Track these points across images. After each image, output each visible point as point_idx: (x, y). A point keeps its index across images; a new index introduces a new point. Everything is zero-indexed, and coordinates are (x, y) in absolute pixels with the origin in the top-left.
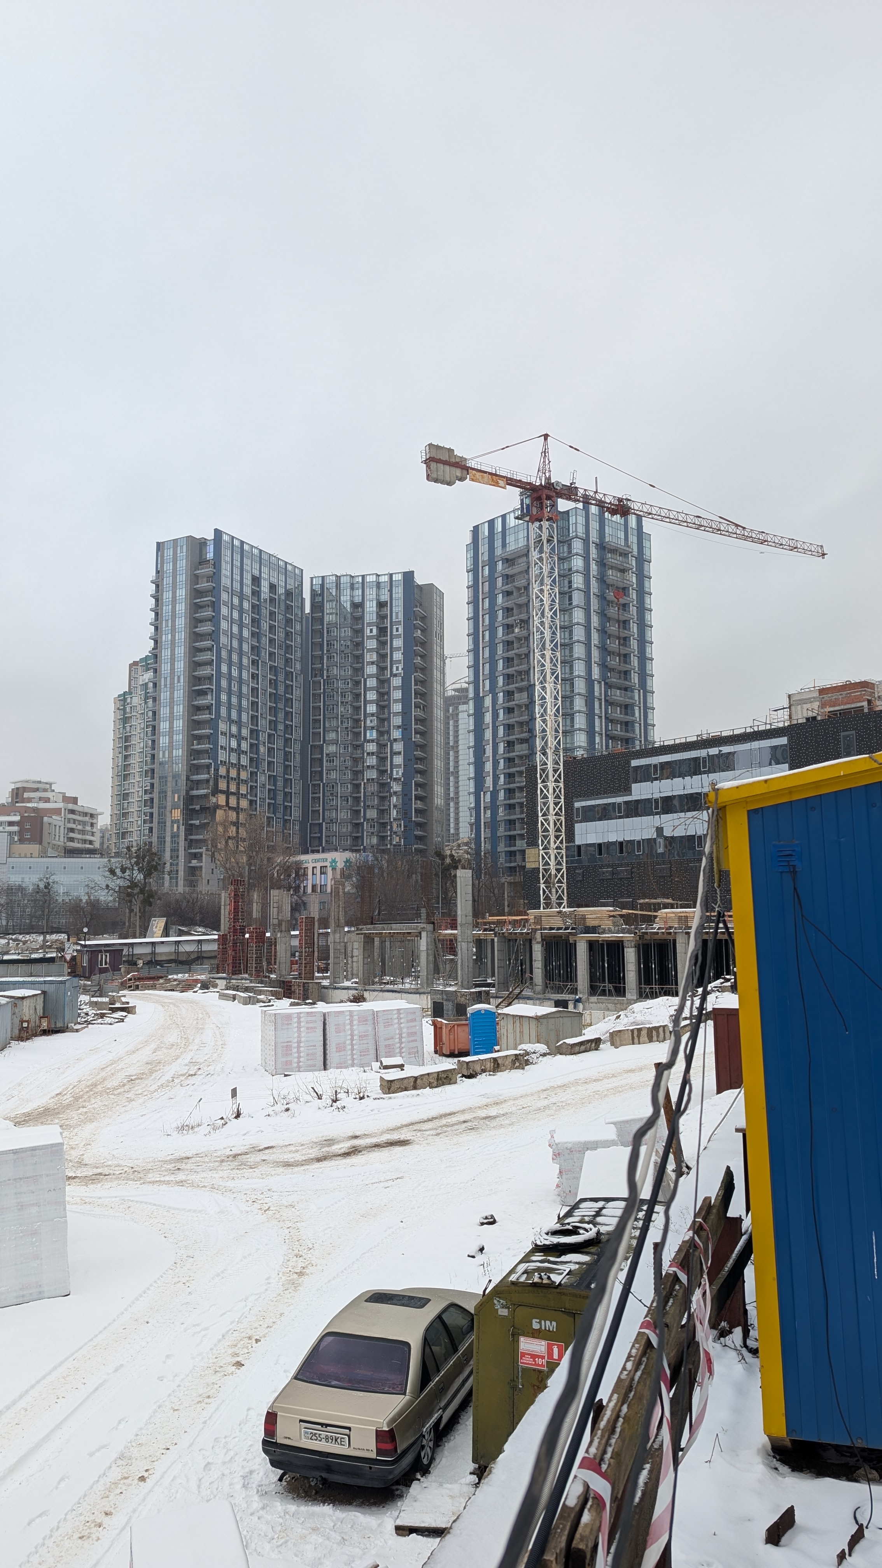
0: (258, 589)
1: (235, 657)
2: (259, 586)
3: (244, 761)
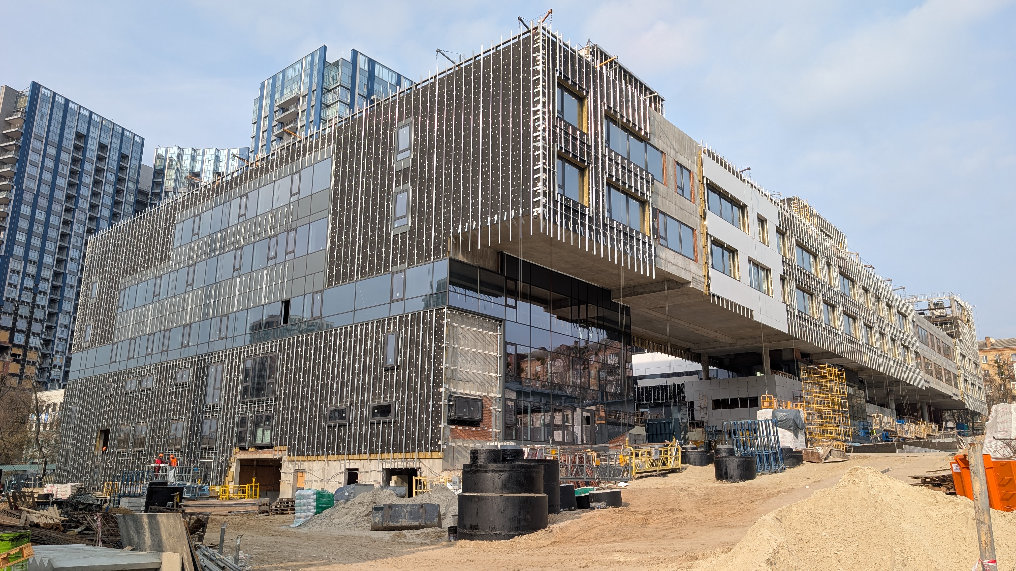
0: (84, 146)
1: (43, 202)
2: (86, 143)
3: (43, 300)
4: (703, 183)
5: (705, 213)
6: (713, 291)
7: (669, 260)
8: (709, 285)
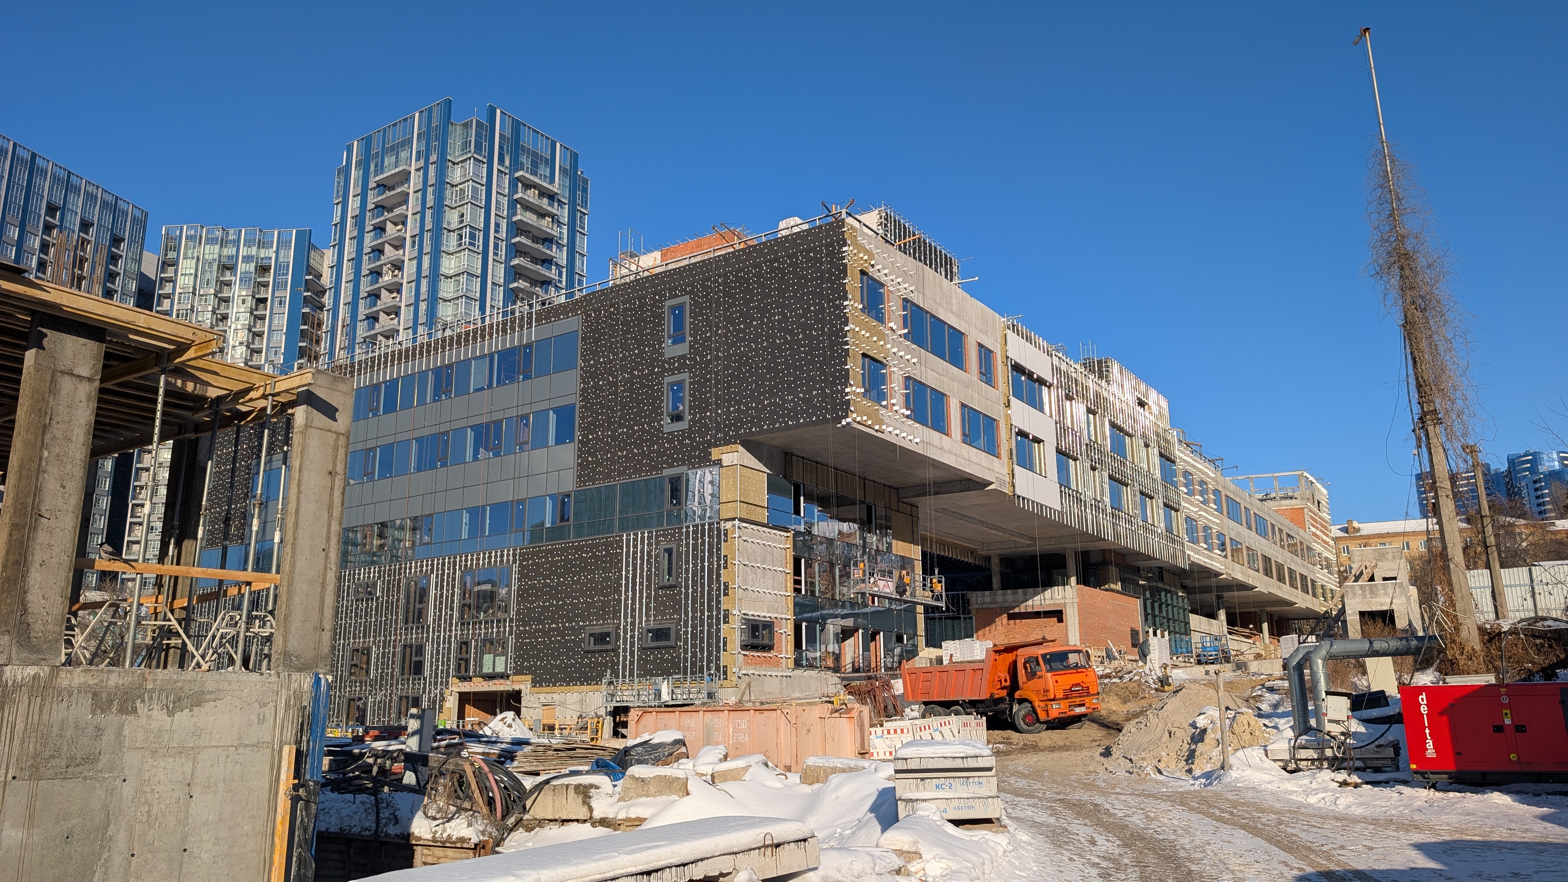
4: (1007, 365)
5: (1009, 401)
6: (1018, 492)
7: (972, 459)
8: (1013, 485)
